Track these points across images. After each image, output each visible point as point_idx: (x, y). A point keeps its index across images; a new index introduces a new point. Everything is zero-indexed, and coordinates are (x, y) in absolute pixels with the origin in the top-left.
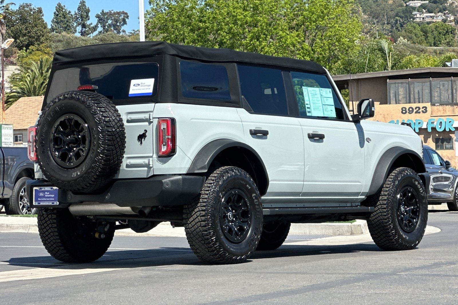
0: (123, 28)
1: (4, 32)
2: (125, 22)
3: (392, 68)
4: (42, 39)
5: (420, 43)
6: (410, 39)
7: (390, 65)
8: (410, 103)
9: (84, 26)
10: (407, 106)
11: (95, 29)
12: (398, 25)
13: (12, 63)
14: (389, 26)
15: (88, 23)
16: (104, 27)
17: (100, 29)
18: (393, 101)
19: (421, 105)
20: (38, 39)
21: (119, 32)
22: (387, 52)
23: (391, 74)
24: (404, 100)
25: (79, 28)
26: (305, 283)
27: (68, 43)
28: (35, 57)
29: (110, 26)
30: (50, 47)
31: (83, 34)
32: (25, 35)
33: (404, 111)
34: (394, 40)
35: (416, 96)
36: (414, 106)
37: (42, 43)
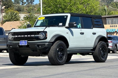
0: (33, 3)
1: (1, 4)
2: (34, 1)
3: (108, 15)
4: (12, 6)
5: (115, 8)
6: (112, 6)
7: (107, 14)
8: (112, 24)
9: (23, 2)
10: (112, 25)
11: (26, 3)
12: (109, 3)
13: (4, 12)
14: (107, 3)
15: (24, 1)
16: (28, 2)
17: (27, 3)
18: (108, 24)
19: (115, 25)
20: (10, 6)
21: (32, 4)
22: (106, 10)
23: (107, 16)
24: (111, 24)
25: (21, 3)
26: (88, 69)
27: (19, 7)
28: (10, 11)
29: (30, 2)
30: (14, 8)
31: (22, 4)
32: (7, 5)
33: (111, 26)
34: (108, 7)
35: (114, 22)
36: (113, 25)
37: (12, 7)
